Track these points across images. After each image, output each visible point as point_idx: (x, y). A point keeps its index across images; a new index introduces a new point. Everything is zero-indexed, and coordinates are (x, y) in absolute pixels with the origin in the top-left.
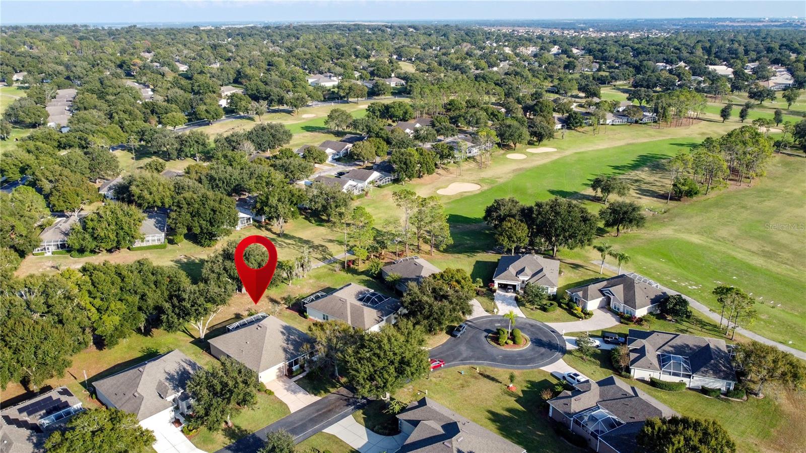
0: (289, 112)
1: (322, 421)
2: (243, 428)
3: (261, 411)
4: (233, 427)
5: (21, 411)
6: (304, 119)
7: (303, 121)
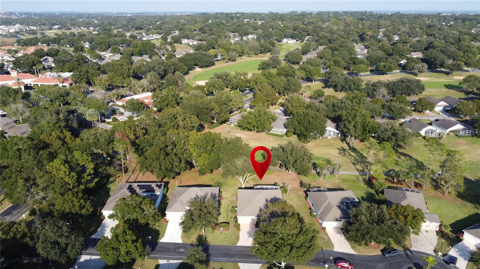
0: (447, 73)
1: (245, 258)
2: (208, 240)
3: (225, 236)
4: (204, 237)
5: (138, 186)
6: (454, 79)
7: (452, 81)
